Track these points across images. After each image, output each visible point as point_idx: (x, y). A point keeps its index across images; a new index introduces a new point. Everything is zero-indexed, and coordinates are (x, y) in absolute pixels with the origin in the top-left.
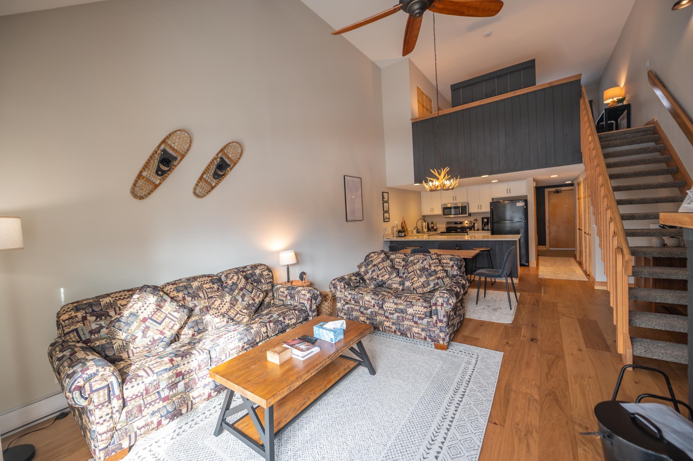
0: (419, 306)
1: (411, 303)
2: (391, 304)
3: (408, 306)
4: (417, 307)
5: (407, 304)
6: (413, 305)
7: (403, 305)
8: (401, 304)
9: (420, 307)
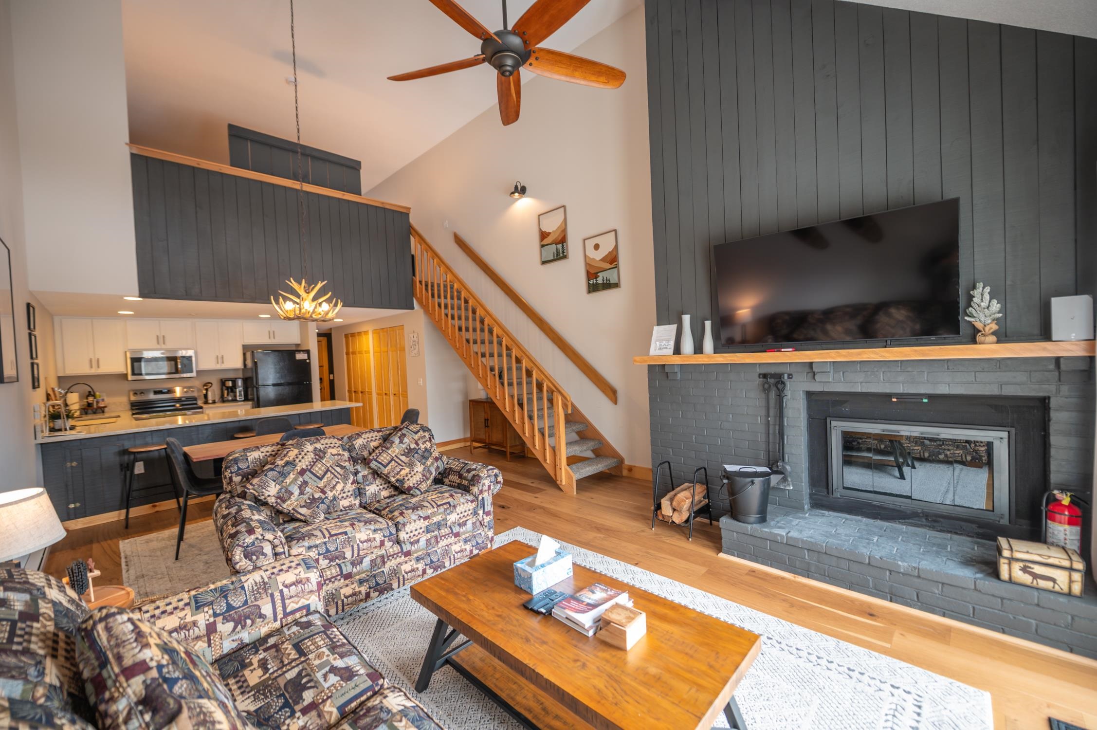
0: (463, 504)
1: (450, 505)
2: (418, 522)
3: (448, 511)
4: (462, 506)
5: (445, 510)
6: (455, 507)
7: (439, 514)
8: (434, 514)
9: (466, 505)
